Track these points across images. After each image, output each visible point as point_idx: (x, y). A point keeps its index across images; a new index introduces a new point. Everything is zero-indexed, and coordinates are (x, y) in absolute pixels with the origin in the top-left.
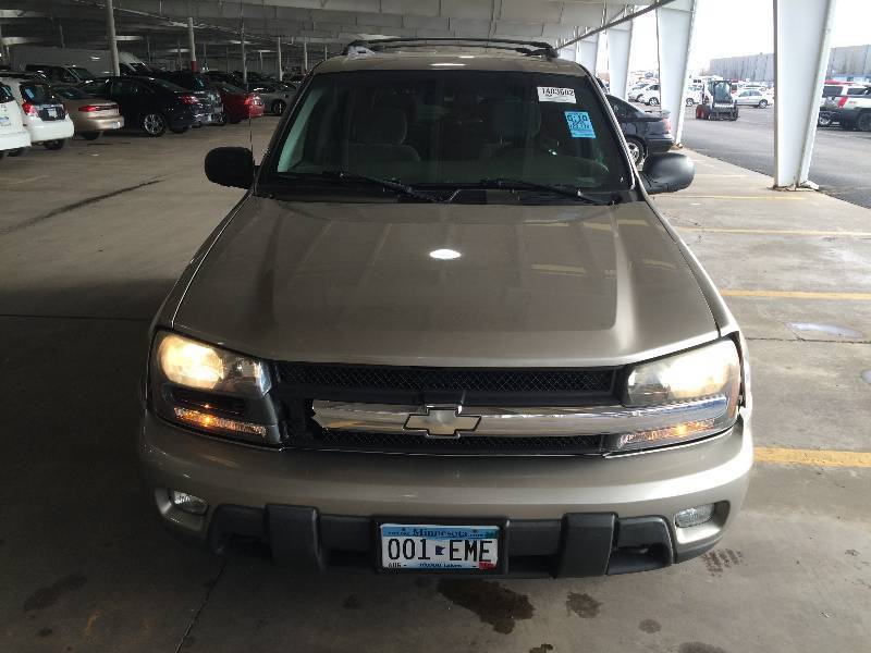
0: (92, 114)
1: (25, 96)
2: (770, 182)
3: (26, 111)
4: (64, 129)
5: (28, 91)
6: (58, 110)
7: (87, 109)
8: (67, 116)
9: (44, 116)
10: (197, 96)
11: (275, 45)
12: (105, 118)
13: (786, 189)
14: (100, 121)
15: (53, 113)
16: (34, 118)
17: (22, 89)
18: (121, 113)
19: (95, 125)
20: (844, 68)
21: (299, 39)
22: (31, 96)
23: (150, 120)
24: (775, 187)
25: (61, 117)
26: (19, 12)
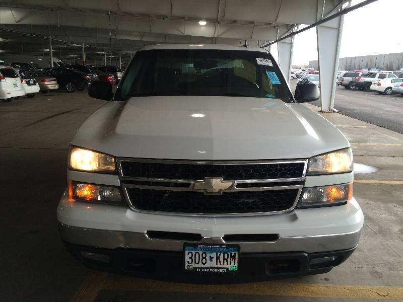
0: (46, 83)
1: (21, 75)
2: (319, 109)
3: (22, 81)
4: (36, 89)
5: (22, 74)
6: (34, 81)
7: (44, 81)
8: (37, 84)
9: (29, 84)
10: (89, 76)
11: (118, 54)
12: (51, 85)
13: (325, 112)
14: (50, 86)
15: (32, 82)
16: (25, 85)
17: (20, 73)
18: (58, 83)
19: (48, 87)
20: (367, 65)
21: (129, 52)
22: (24, 75)
23: (69, 85)
24: (321, 111)
25: (35, 84)
26: (4, 39)
